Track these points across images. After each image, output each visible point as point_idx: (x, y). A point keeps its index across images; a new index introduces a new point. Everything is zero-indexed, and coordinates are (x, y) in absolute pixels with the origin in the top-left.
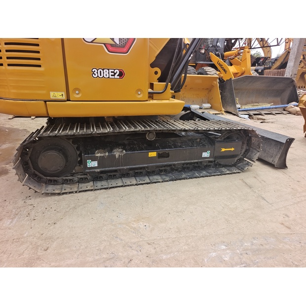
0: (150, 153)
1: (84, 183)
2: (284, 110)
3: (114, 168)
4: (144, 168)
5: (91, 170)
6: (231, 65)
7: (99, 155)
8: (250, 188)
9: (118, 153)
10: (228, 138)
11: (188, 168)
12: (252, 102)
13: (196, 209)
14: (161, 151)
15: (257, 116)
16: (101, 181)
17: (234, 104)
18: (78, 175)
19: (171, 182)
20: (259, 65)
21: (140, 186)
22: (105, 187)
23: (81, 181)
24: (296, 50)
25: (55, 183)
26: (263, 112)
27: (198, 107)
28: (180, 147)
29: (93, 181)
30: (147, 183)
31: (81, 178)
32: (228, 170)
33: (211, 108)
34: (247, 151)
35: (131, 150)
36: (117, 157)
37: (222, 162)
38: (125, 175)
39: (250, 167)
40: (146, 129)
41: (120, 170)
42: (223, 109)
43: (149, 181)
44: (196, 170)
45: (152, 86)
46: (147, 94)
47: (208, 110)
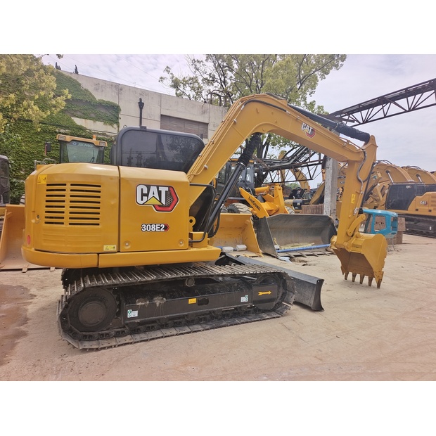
0: (190, 300)
1: (121, 336)
2: (327, 250)
3: (154, 317)
4: (183, 316)
5: (131, 321)
6: (264, 201)
7: (140, 304)
8: (289, 330)
9: (158, 301)
10: (264, 281)
11: (228, 315)
12: (292, 242)
13: (239, 351)
14: (201, 297)
15: (299, 258)
16: (138, 333)
17: (272, 244)
19: (213, 330)
20: (297, 197)
21: (181, 336)
22: (145, 339)
23: (119, 335)
24: (330, 185)
25: (90, 338)
26: (304, 253)
27: (232, 248)
28: (219, 292)
29: (131, 334)
30: (188, 333)
31: (118, 332)
32: (267, 315)
33: (247, 249)
34: (284, 294)
35: (171, 297)
36: (158, 305)
37: (261, 306)
38: (163, 325)
39: (288, 311)
40: (187, 276)
41: (159, 320)
42: (261, 251)
43: (190, 331)
44: (236, 317)
45: (191, 235)
46: (188, 244)
47: (244, 252)
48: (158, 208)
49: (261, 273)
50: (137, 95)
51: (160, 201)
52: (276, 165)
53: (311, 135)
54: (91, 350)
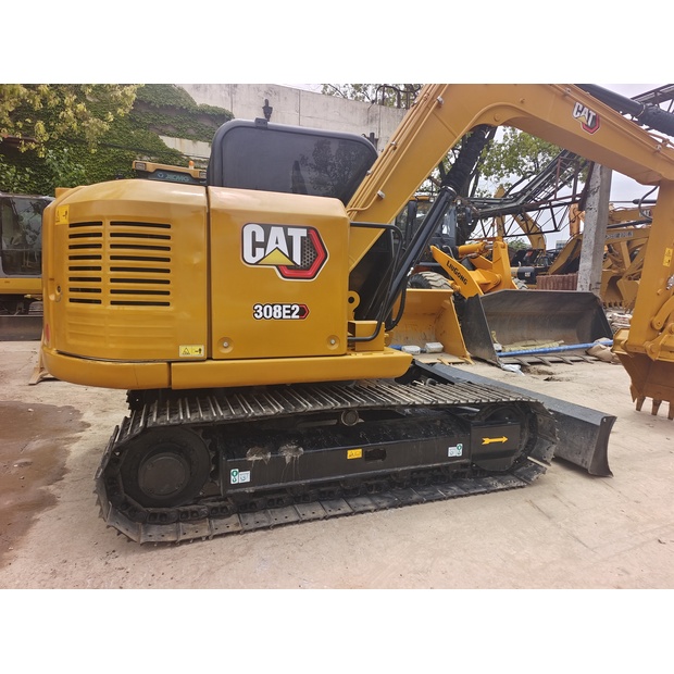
0: (349, 452)
1: (220, 517)
2: (588, 354)
3: (281, 484)
4: (336, 482)
5: (238, 490)
6: (474, 268)
7: (254, 458)
8: (549, 518)
9: (289, 453)
10: (493, 417)
11: (421, 480)
12: (523, 339)
13: (451, 564)
14: (370, 446)
15: (537, 367)
16: (253, 512)
17: (490, 344)
18: (207, 501)
19: (393, 510)
20: (524, 264)
21: (333, 520)
22: (265, 524)
23: (215, 513)
24: (592, 239)
25: (163, 520)
26: (547, 359)
27: (418, 349)
28: (406, 437)
29: (238, 513)
30: (347, 515)
31: (214, 508)
32: (499, 481)
33: (444, 351)
34: (531, 442)
35: (312, 446)
36: (288, 461)
37: (487, 465)
38: (300, 498)
39: (541, 475)
40: (345, 406)
41: (291, 488)
42: (468, 354)
43: (349, 510)
44: (437, 484)
45: (352, 327)
46: (345, 344)
47: (438, 356)
48: (286, 272)
49: (489, 403)
50: (261, 94)
51: (291, 258)
52: (493, 208)
53: (591, 129)
54: (163, 545)
